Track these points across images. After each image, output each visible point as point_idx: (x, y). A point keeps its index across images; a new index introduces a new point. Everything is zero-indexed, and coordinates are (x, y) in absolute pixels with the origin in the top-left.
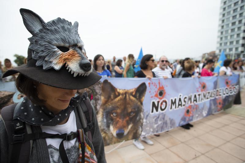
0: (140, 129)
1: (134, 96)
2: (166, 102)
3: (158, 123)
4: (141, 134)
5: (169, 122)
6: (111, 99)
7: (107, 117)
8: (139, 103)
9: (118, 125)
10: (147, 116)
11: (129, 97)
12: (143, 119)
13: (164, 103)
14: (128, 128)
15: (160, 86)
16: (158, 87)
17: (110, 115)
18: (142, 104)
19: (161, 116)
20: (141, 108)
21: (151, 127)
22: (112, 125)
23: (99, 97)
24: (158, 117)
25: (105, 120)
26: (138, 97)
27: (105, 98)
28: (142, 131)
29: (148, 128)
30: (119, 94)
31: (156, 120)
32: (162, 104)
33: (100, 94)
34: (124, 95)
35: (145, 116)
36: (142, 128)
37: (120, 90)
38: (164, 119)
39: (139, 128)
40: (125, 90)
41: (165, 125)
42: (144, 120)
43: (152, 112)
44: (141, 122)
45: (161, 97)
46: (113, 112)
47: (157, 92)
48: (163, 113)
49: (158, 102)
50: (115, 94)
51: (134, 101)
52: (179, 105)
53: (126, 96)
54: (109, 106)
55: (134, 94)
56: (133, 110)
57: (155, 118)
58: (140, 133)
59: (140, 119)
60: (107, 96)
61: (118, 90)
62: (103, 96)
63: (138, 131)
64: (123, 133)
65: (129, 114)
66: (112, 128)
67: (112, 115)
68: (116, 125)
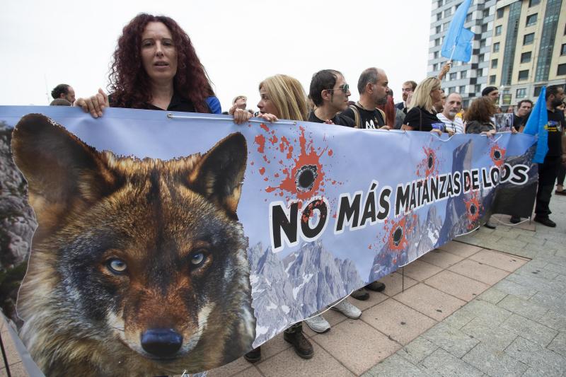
0: (248, 317)
1: (197, 187)
2: (322, 207)
3: (301, 280)
4: (255, 333)
5: (335, 270)
6: (85, 200)
7: (80, 282)
8: (221, 215)
9: (144, 312)
10: (262, 260)
11: (173, 192)
12: (248, 276)
13: (317, 212)
14: (196, 323)
15: (303, 151)
16: (297, 153)
17: (97, 271)
18: (233, 216)
19: (307, 255)
20: (235, 234)
21: (282, 298)
22: (117, 311)
23: (18, 200)
24: (300, 261)
25: (75, 295)
26: (210, 191)
27: (50, 200)
28: (254, 325)
29: (273, 306)
30: (120, 179)
31: (292, 271)
32: (308, 213)
33: (15, 186)
34: (148, 184)
35: (255, 262)
36: (252, 311)
37: (120, 159)
38: (318, 262)
39: (243, 312)
40: (147, 159)
41: (325, 285)
42: (254, 279)
43: (277, 244)
44: (242, 287)
45: (307, 190)
46: (107, 254)
47: (294, 171)
48: (313, 243)
49: (294, 208)
50: (100, 178)
51: (197, 205)
52: (366, 215)
53: (156, 188)
54: (82, 233)
55: (193, 177)
56: (200, 243)
57: (290, 265)
58: (250, 329)
59: (237, 275)
60: (58, 193)
61: (112, 163)
62: (36, 193)
63: (242, 325)
64: (179, 345)
65: (185, 264)
66: (115, 321)
67: (106, 271)
68: (137, 311)
